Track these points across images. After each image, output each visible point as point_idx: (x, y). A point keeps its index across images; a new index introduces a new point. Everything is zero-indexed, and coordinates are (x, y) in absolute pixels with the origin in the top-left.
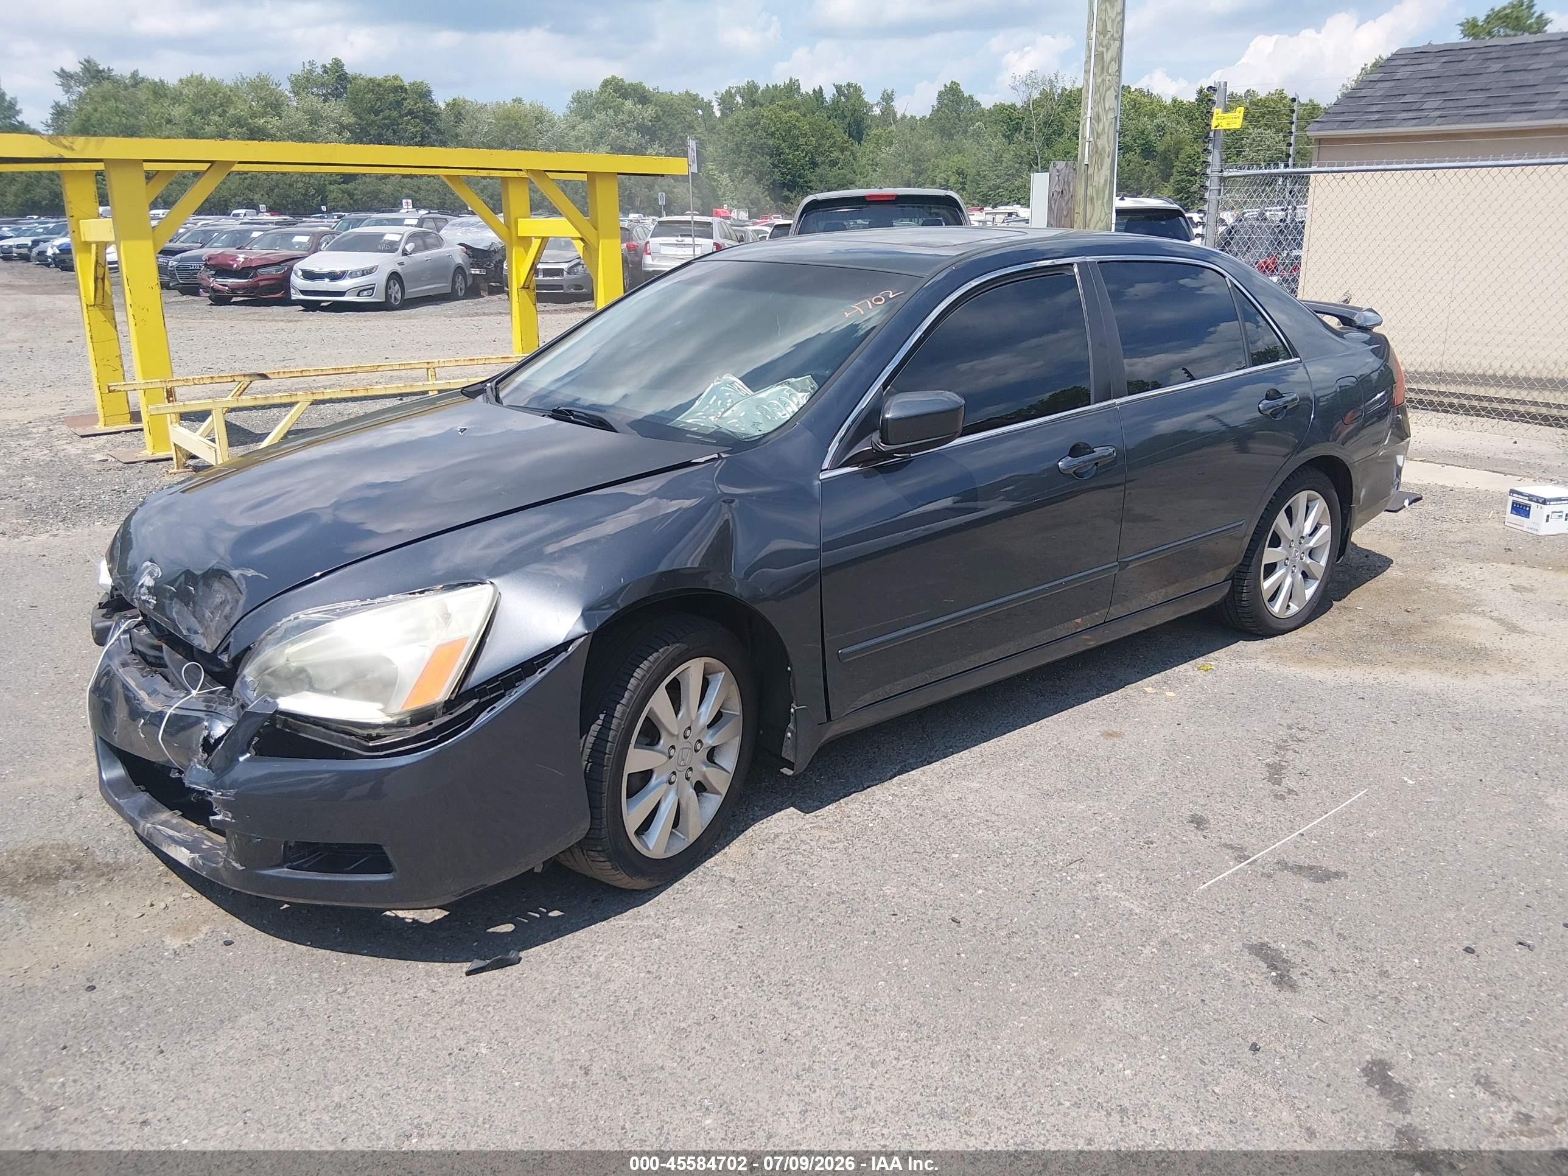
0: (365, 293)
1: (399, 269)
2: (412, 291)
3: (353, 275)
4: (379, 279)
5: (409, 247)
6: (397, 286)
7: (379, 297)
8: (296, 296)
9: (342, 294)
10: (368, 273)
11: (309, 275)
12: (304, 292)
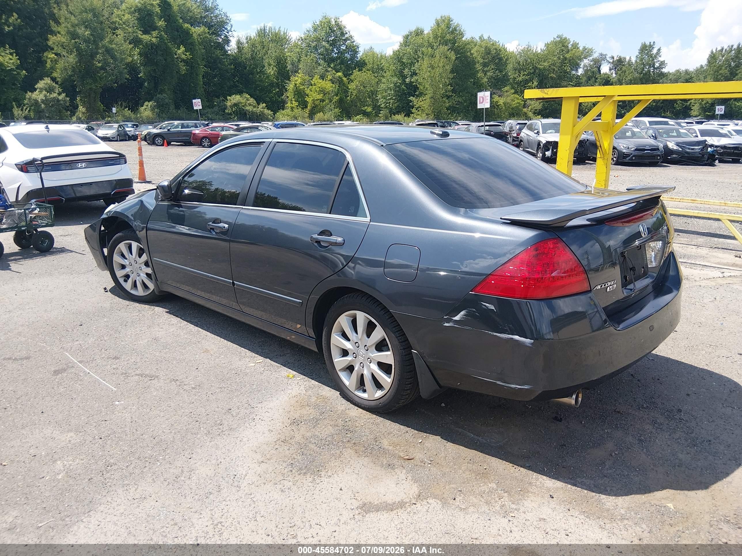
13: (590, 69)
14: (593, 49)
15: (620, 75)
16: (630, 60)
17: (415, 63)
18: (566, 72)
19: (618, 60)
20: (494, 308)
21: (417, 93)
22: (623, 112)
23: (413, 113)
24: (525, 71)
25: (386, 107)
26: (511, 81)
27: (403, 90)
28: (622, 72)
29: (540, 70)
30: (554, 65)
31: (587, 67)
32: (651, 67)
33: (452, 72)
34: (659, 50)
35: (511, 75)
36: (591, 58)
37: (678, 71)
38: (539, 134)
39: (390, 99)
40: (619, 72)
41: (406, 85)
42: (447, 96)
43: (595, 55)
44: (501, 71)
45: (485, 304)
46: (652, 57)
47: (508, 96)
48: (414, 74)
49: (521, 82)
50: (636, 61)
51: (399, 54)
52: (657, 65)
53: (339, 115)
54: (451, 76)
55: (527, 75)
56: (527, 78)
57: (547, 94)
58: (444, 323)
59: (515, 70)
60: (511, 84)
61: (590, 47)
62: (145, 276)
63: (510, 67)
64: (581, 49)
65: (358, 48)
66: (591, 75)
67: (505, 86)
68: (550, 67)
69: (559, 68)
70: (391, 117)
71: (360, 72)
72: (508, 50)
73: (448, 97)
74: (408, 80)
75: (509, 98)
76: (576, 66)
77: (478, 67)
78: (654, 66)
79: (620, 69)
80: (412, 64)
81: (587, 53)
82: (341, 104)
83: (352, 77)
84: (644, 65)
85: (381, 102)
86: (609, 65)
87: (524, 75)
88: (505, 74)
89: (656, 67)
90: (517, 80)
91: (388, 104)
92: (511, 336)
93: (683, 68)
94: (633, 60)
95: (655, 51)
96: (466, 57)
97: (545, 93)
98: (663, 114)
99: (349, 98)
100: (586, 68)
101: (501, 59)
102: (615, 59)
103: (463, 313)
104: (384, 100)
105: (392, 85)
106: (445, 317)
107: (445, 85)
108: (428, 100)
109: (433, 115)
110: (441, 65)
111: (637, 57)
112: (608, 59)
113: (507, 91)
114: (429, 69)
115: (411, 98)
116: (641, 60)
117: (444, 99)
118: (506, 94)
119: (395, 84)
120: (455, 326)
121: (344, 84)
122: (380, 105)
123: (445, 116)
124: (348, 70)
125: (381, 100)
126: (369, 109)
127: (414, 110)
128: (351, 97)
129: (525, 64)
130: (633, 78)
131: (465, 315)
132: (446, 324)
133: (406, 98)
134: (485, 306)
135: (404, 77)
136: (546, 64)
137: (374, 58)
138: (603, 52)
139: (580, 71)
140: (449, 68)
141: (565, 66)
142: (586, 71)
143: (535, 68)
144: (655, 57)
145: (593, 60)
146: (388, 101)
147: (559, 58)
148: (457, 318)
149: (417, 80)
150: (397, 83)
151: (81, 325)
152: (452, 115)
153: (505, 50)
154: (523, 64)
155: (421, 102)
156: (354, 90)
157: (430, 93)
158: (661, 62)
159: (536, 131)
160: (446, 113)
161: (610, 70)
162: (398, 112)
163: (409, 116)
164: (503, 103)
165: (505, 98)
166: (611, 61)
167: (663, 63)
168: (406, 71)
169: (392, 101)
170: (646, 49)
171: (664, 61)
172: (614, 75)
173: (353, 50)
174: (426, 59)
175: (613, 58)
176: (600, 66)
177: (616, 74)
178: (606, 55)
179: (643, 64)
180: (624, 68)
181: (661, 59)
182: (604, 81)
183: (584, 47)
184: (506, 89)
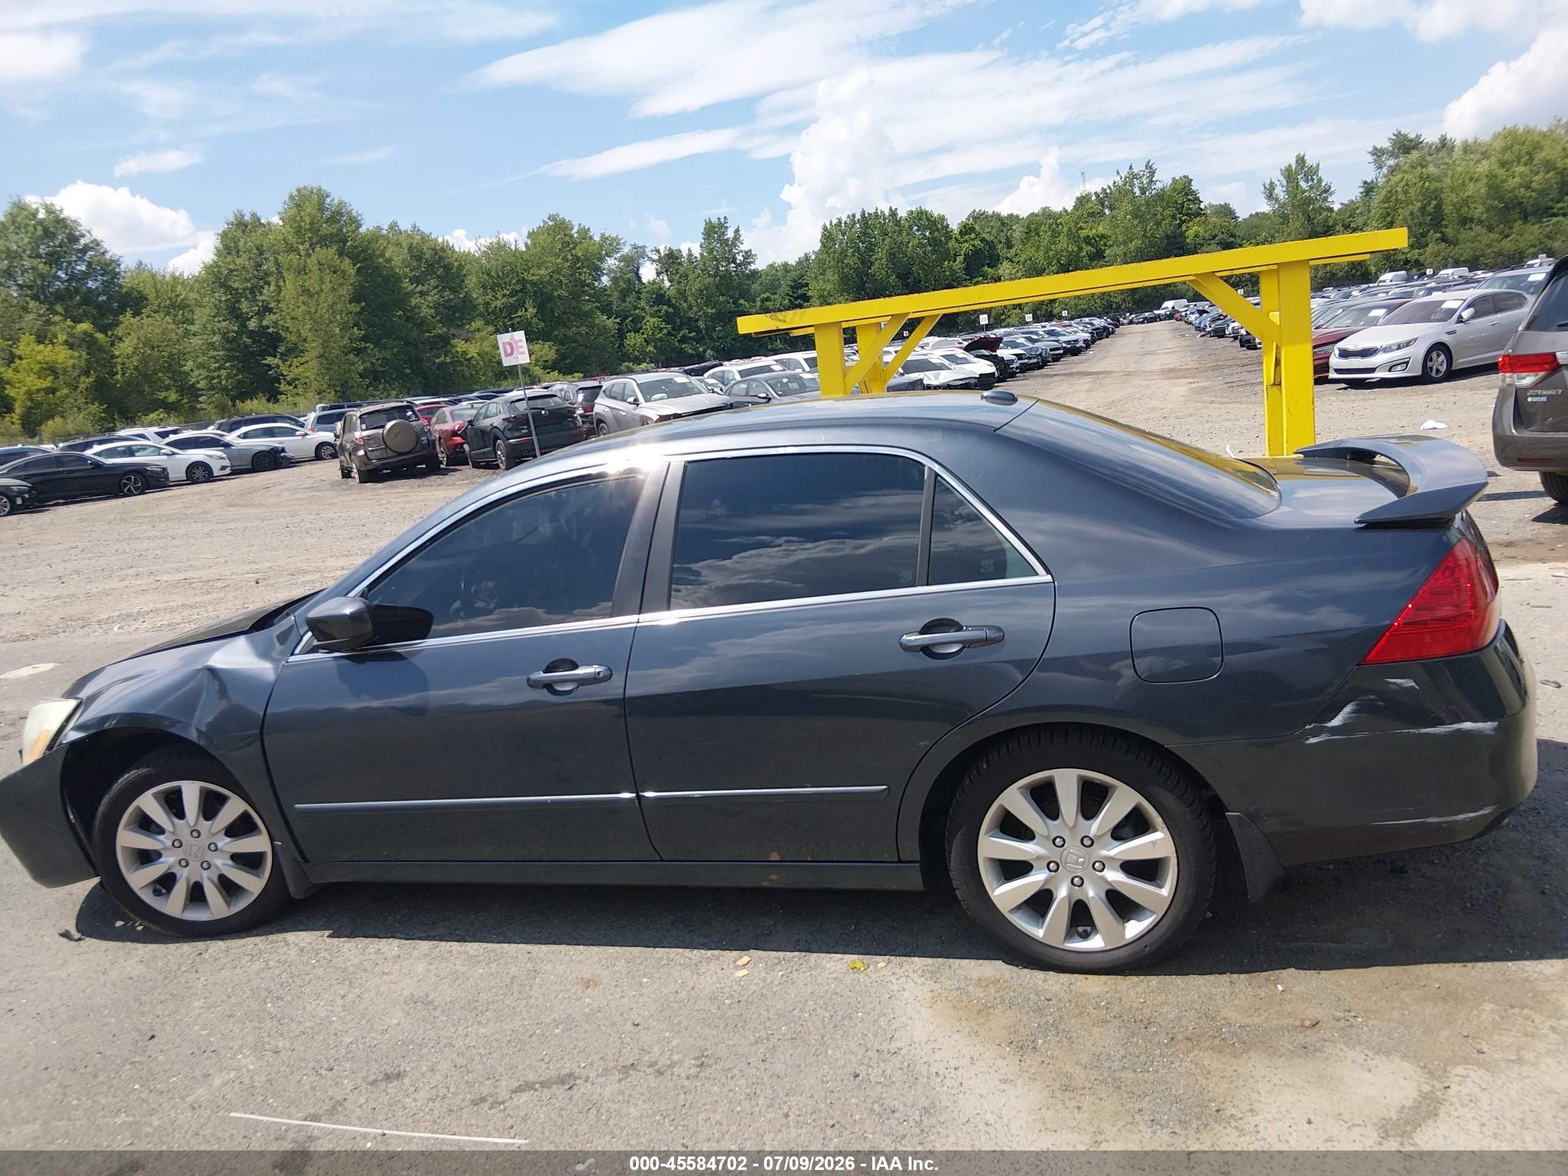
0: (1399, 368)
1: (1445, 339)
2: (1460, 362)
3: (1386, 350)
4: (1418, 352)
5: (1466, 314)
6: (1442, 357)
7: (1415, 370)
8: (1333, 375)
9: (1372, 370)
10: (1404, 347)
11: (1345, 354)
12: (1338, 371)
13: (621, 277)
14: (620, 237)
15: (679, 283)
16: (690, 255)
17: (262, 287)
18: (583, 284)
19: (667, 255)
20: (1413, 684)
21: (281, 349)
22: (701, 349)
23: (282, 393)
24: (505, 288)
25: (212, 388)
26: (481, 309)
27: (247, 346)
28: (680, 277)
29: (533, 284)
30: (558, 271)
31: (615, 272)
32: (730, 264)
33: (355, 298)
34: (737, 231)
35: (477, 296)
36: (619, 255)
37: (771, 266)
38: (638, 405)
39: (219, 369)
40: (677, 277)
41: (252, 334)
42: (354, 349)
43: (626, 250)
44: (454, 290)
45: (1394, 680)
46: (727, 245)
47: (483, 339)
48: (267, 310)
49: (501, 310)
50: (701, 254)
51: (218, 272)
52: (740, 258)
53: (101, 418)
54: (355, 308)
55: (511, 295)
56: (512, 300)
57: (785, 321)
58: (1308, 739)
59: (484, 287)
60: (481, 315)
61: (614, 235)
62: (230, 862)
63: (471, 282)
64: (597, 238)
65: (119, 265)
66: (624, 286)
67: (472, 320)
68: (551, 277)
69: (571, 279)
70: (234, 406)
71: (138, 318)
72: (457, 249)
73: (358, 352)
74: (252, 324)
75: (486, 343)
76: (597, 271)
77: (407, 286)
78: (734, 261)
79: (674, 272)
80: (254, 290)
81: (610, 245)
82: (101, 391)
83: (119, 331)
84: (717, 260)
85: (198, 377)
86: (654, 265)
87: (504, 296)
88: (465, 296)
89: (738, 262)
90: (493, 306)
91: (215, 381)
92: (1456, 726)
93: (779, 261)
94: (697, 252)
95: (730, 234)
96: (377, 269)
97: (780, 320)
98: (769, 347)
99: (118, 377)
100: (613, 275)
101: (447, 268)
102: (663, 254)
103: (1348, 709)
104: (204, 373)
105: (216, 338)
106: (1307, 727)
107: (344, 328)
108: (314, 363)
109: (333, 393)
110: (327, 287)
111: (701, 246)
112: (650, 255)
113: (478, 330)
114: (301, 298)
115: (270, 360)
116: (711, 251)
117: (351, 356)
118: (477, 335)
119: (224, 336)
120: (1334, 737)
121: (100, 349)
122: (193, 385)
123: (362, 392)
124: (103, 315)
125: (196, 373)
126: (173, 397)
127: (283, 387)
128: (124, 374)
129: (501, 275)
130: (704, 285)
131: (1353, 713)
132: (1312, 740)
133: (257, 361)
134: (1394, 683)
135: (241, 319)
136: (543, 272)
137: (156, 284)
138: (637, 243)
139: (605, 280)
140: (346, 291)
141: (580, 274)
142: (615, 280)
143: (523, 282)
144: (734, 245)
145: (623, 259)
146: (215, 374)
147: (565, 259)
148: (1336, 722)
149: (276, 323)
150: (228, 332)
151: (153, 1037)
152: (376, 388)
153: (452, 249)
154: (498, 275)
155: (297, 367)
156: (129, 357)
157: (313, 349)
158: (746, 253)
159: (631, 399)
160: (360, 386)
161: (658, 274)
162: (245, 394)
163: (277, 401)
164: (478, 354)
165: (478, 344)
166: (656, 257)
167: (748, 254)
168: (244, 306)
169: (224, 373)
170: (714, 231)
171: (750, 250)
172: (667, 284)
173: (109, 269)
174: (289, 277)
175: (658, 251)
176: (638, 269)
177: (670, 281)
178: (644, 247)
179: (715, 259)
180: (682, 270)
181: (744, 247)
182: (655, 296)
183: (603, 235)
184: (475, 325)
